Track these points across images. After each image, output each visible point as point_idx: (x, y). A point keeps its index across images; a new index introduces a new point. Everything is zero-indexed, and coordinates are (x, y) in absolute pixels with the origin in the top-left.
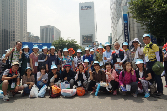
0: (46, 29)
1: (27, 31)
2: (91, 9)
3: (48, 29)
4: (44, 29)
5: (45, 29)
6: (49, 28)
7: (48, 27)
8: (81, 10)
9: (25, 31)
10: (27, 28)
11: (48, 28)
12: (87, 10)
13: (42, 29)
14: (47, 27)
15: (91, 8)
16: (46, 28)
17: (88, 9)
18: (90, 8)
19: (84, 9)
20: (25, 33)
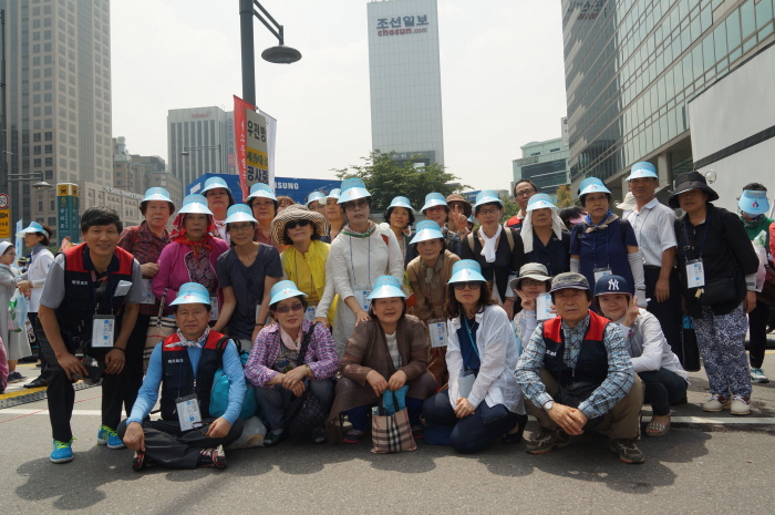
0: (199, 123)
1: (108, 131)
2: (425, 30)
3: (206, 123)
4: (186, 124)
5: (193, 123)
6: (213, 122)
7: (207, 115)
8: (379, 34)
9: (103, 134)
10: (108, 120)
11: (209, 119)
12: (405, 36)
13: (180, 124)
14: (202, 116)
15: (424, 27)
16: (196, 120)
17: (409, 31)
18: (421, 27)
19: (392, 33)
20: (99, 140)
